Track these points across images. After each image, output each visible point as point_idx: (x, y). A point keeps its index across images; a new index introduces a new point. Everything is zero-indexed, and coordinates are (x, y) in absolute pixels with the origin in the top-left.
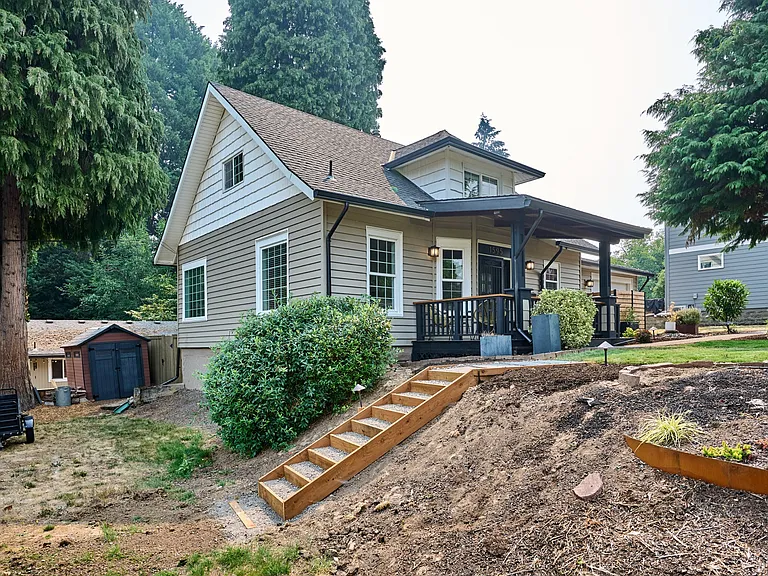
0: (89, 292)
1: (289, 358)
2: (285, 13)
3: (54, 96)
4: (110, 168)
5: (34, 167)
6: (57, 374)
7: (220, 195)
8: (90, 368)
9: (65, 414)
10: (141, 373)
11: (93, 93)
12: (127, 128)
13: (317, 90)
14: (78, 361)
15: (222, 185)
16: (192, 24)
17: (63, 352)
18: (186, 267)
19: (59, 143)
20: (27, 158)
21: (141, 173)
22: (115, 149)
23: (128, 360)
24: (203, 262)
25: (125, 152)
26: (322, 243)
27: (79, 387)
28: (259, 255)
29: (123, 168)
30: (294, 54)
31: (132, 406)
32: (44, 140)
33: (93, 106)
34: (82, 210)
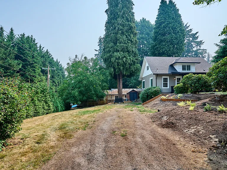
0: (130, 83)
1: (147, 93)
2: (162, 33)
3: (126, 61)
4: (133, 68)
5: (124, 70)
6: (125, 97)
7: (146, 71)
8: (130, 96)
9: (127, 102)
10: (137, 97)
11: (130, 59)
12: (135, 62)
13: (168, 46)
14: (128, 95)
15: (147, 70)
16: (151, 24)
17: (126, 94)
18: (143, 81)
19: (126, 66)
20: (123, 69)
21: (137, 68)
22: (133, 65)
23: (135, 95)
24: (144, 80)
25: (135, 65)
26: (155, 79)
27: (128, 99)
28: (150, 80)
29: (134, 68)
30: (164, 40)
31: (135, 101)
32: (125, 66)
33: (131, 61)
34: (129, 74)
